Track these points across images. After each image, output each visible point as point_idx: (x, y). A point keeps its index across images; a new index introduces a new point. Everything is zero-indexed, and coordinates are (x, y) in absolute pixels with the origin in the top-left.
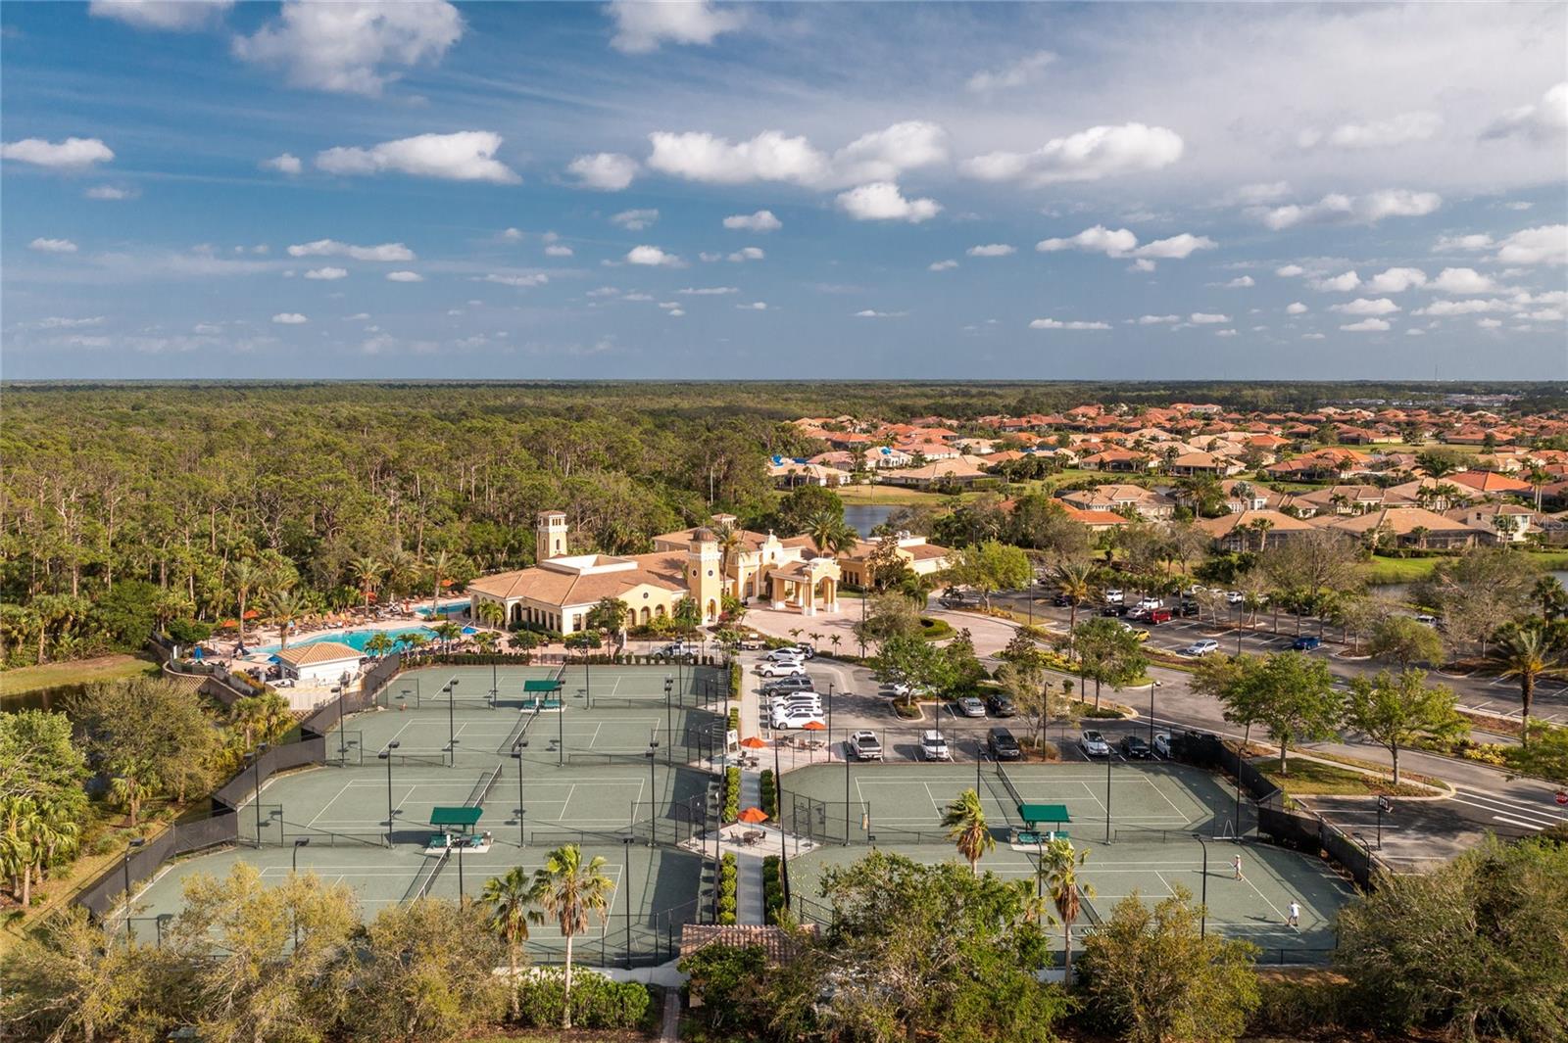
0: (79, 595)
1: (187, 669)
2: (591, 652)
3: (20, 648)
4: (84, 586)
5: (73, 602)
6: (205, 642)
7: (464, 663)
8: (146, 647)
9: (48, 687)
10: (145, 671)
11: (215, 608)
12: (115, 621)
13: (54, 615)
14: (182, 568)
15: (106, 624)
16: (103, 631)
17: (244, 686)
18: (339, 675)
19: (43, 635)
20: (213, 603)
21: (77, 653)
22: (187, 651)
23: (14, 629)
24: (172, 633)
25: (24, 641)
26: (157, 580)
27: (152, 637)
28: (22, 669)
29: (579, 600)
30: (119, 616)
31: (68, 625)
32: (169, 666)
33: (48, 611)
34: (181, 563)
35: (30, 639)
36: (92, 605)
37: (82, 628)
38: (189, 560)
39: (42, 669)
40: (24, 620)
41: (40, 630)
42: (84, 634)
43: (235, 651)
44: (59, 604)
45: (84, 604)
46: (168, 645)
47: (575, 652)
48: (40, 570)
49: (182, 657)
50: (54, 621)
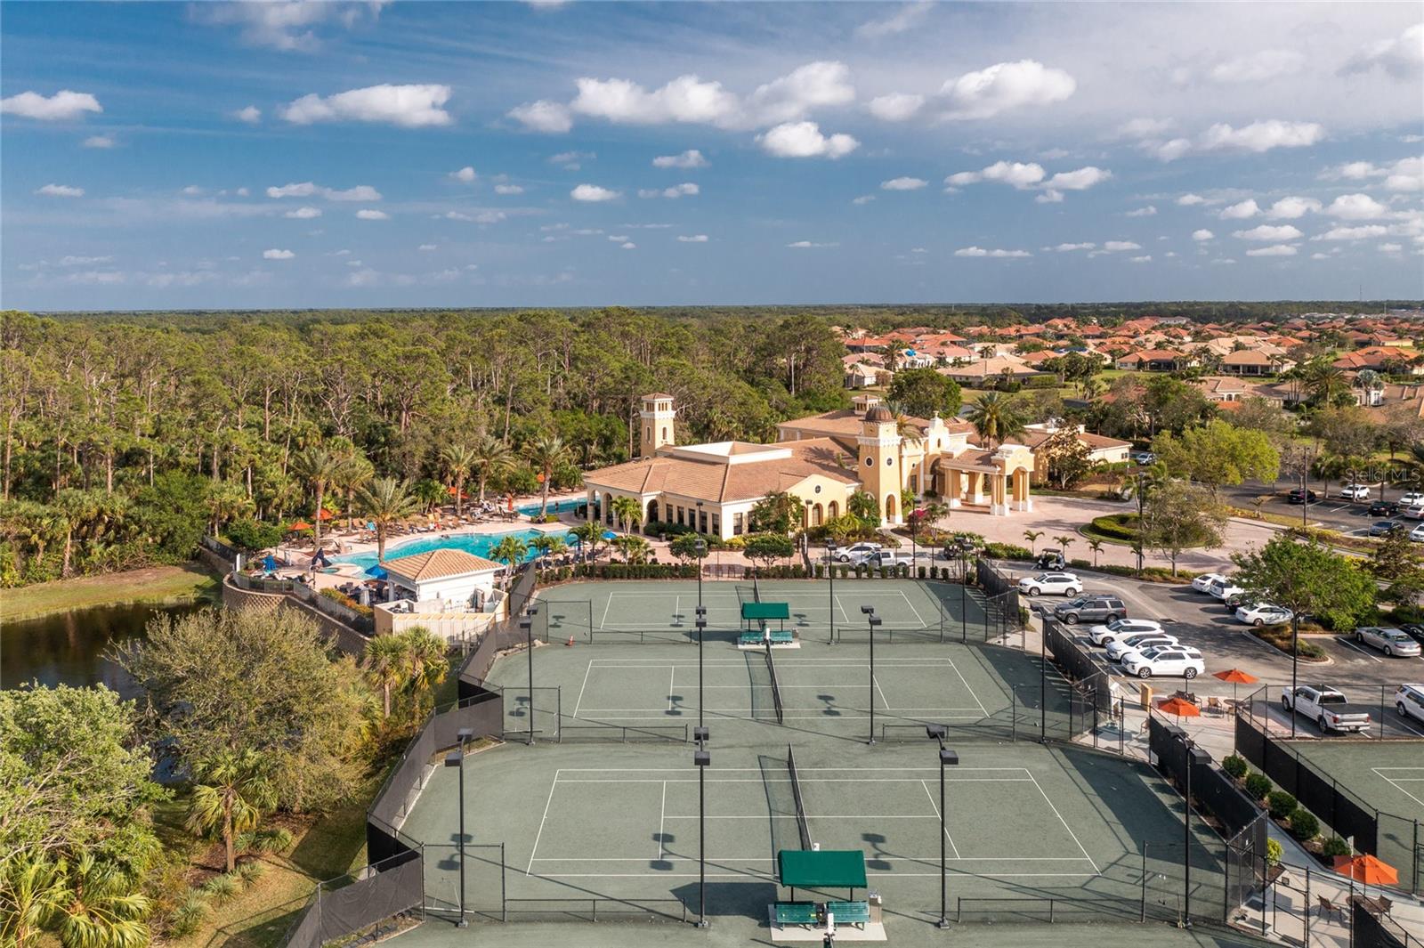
0: (114, 490)
1: (256, 585)
2: (779, 562)
3: (40, 557)
4: (119, 480)
5: (106, 497)
6: (272, 550)
7: (615, 577)
8: (195, 557)
9: (75, 609)
10: (197, 586)
11: (277, 508)
12: (161, 522)
13: (84, 515)
14: (238, 458)
15: (149, 527)
16: (144, 535)
17: (339, 609)
18: (468, 596)
19: (69, 541)
20: (276, 501)
21: (111, 564)
22: (252, 561)
23: (33, 532)
24: (232, 538)
25: (46, 549)
26: (208, 471)
27: (204, 544)
28: (42, 585)
29: (739, 495)
30: (164, 516)
31: (101, 528)
32: (231, 581)
33: (77, 508)
34: (238, 453)
35: (52, 543)
36: (131, 503)
37: (119, 532)
38: (246, 448)
39: (68, 584)
40: (46, 522)
41: (66, 535)
42: (119, 540)
43: (314, 562)
44: (89, 501)
45: (121, 502)
46: (227, 554)
47: (760, 562)
48: (66, 460)
49: (247, 568)
50: (84, 522)
